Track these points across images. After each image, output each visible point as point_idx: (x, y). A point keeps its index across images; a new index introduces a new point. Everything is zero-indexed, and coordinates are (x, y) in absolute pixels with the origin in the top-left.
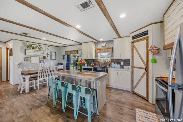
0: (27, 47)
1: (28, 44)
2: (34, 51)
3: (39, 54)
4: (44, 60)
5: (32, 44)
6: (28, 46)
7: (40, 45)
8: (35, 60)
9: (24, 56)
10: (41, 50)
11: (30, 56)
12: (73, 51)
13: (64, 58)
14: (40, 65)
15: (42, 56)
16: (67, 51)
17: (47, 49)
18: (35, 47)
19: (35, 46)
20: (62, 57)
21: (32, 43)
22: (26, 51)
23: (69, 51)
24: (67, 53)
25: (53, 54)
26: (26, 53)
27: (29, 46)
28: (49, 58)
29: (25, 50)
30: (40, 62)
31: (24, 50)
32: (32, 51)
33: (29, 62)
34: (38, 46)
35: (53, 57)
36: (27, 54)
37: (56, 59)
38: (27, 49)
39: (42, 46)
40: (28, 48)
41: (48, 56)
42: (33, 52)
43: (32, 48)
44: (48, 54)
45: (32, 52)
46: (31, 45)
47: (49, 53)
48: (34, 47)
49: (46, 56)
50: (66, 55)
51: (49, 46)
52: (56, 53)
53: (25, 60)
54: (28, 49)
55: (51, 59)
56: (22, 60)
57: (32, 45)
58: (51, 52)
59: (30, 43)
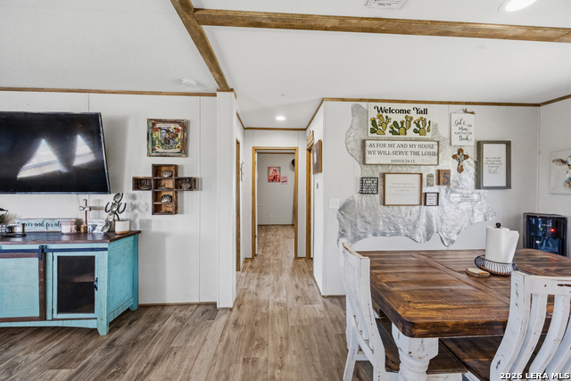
0: (370, 126)
1: (373, 114)
2: (397, 143)
3: (418, 160)
4: (442, 189)
5: (391, 111)
6: (374, 122)
7: (422, 107)
8: (401, 189)
9: (358, 171)
10: (429, 135)
11: (381, 170)
14: (423, 220)
15: (433, 171)
17: (455, 129)
18: (402, 123)
19: (400, 118)
21: (387, 106)
22: (368, 149)
25: (494, 153)
26: (367, 155)
27: (377, 121)
28: (468, 177)
29: (364, 142)
30: (424, 199)
31: (359, 143)
32: (387, 142)
33: (378, 197)
34: (416, 117)
35: (494, 177)
36: (370, 159)
37: (508, 186)
38: (370, 135)
39: (435, 115)
40: (373, 131)
41: (460, 170)
42: (391, 150)
43: (388, 129)
44: (460, 155)
45: (387, 149)
46: (384, 115)
47: (470, 150)
48: (395, 123)
49: (449, 164)
51: (470, 108)
52: (508, 144)
53: (363, 187)
54: (375, 135)
55: (478, 185)
56: (351, 190)
57: (390, 115)
58: (479, 145)
59: (380, 105)
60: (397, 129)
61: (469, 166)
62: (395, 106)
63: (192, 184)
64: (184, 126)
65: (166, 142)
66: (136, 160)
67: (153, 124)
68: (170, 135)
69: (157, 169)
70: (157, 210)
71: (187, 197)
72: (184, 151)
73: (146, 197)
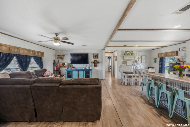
1: (125, 52)
3: (132, 59)
4: (136, 63)
7: (132, 51)
8: (129, 63)
9: (122, 60)
10: (133, 55)
11: (126, 60)
12: (169, 52)
13: (155, 62)
14: (133, 68)
15: (134, 60)
16: (160, 54)
17: (137, 54)
19: (129, 52)
20: (154, 61)
21: (127, 51)
22: (124, 57)
23: (162, 53)
24: (160, 56)
25: (144, 58)
28: (140, 62)
30: (132, 64)
31: (122, 56)
33: (125, 64)
34: (131, 52)
35: (144, 61)
36: (124, 59)
37: (146, 63)
38: (124, 55)
39: (134, 52)
41: (138, 60)
43: (127, 54)
44: (138, 58)
45: (127, 57)
47: (140, 57)
49: (137, 59)
50: (159, 58)
51: (140, 51)
52: (146, 56)
53: (123, 63)
55: (141, 63)
56: (121, 63)
58: (141, 56)
60: (129, 54)
61: (140, 59)
62: (128, 51)
63: (98, 62)
64: (98, 54)
65: (95, 56)
66: (91, 59)
67: (94, 54)
68: (96, 56)
69: (94, 60)
70: (94, 66)
71: (97, 64)
72: (97, 58)
73: (93, 64)
